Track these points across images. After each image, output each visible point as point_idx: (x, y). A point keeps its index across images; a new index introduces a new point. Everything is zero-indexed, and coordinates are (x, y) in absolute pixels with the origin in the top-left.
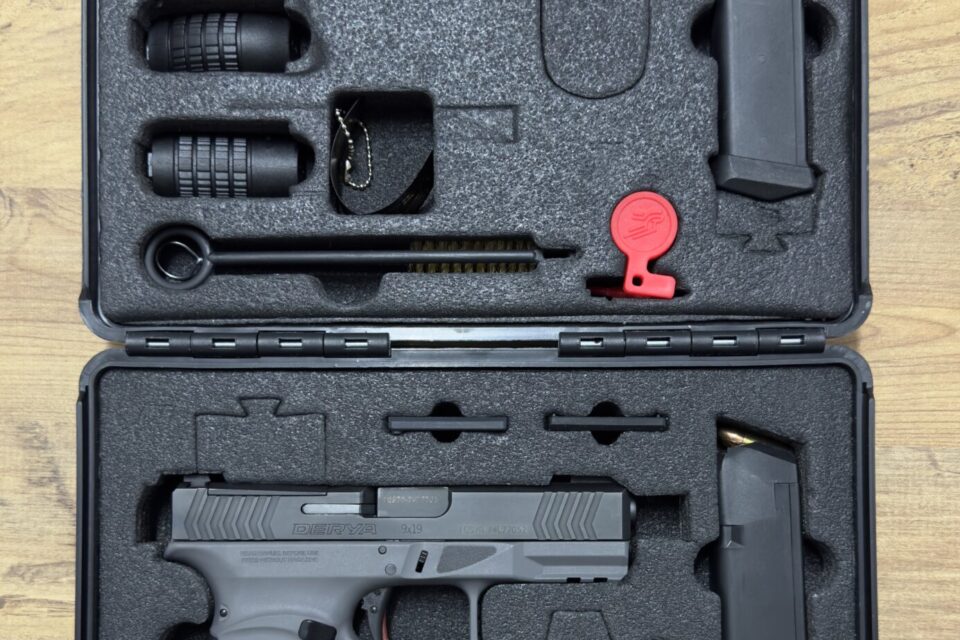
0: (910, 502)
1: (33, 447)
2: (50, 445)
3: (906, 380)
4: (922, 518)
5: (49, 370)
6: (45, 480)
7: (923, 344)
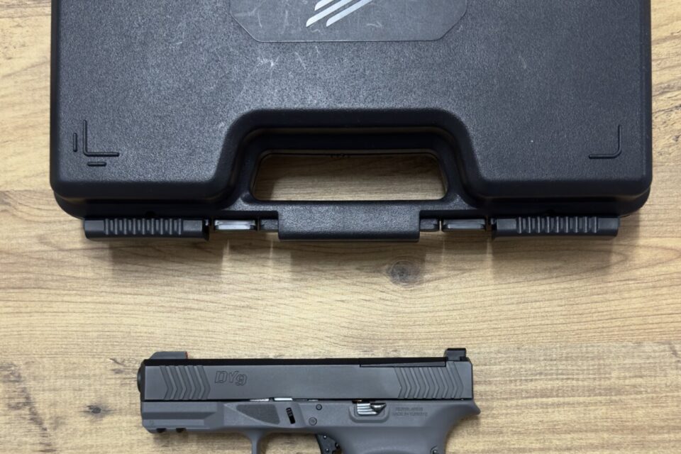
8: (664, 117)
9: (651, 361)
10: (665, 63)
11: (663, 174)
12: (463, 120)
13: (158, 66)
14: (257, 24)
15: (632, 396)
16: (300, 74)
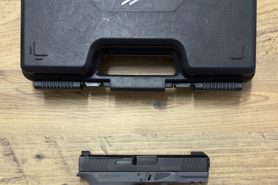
0: (257, 148)
1: (5, 145)
2: (10, 144)
3: (255, 113)
4: (261, 152)
5: (8, 123)
6: (9, 154)
7: (259, 102)
8: (262, 44)
9: (255, 139)
10: (263, 22)
11: (261, 66)
12: (183, 43)
13: (63, 20)
14: (102, 4)
15: (247, 153)
16: (119, 24)
